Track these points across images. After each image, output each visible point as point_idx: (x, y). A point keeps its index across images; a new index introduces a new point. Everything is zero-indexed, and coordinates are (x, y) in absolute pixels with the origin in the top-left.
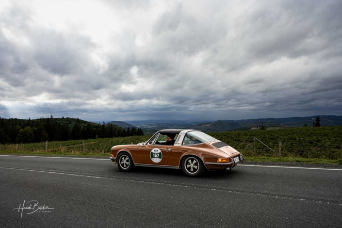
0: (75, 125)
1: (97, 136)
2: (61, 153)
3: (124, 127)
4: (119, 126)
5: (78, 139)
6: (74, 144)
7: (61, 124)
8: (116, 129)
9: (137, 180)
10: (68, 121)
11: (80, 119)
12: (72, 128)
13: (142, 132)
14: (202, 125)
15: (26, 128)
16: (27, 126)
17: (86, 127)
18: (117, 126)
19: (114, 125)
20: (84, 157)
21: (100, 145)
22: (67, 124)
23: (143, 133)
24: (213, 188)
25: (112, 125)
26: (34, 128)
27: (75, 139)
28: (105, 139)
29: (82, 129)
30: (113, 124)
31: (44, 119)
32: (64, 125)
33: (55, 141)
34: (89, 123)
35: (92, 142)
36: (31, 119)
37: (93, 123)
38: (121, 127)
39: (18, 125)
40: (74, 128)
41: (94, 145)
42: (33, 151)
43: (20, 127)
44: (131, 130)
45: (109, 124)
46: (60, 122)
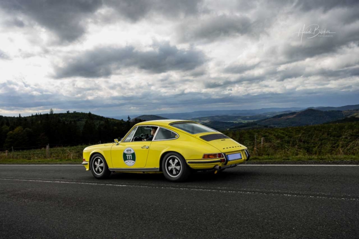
0: (86, 122)
2: (70, 160)
7: (66, 123)
9: (177, 187)
10: (76, 117)
11: (92, 113)
12: (82, 128)
14: (280, 116)
15: (18, 129)
16: (17, 126)
17: (102, 125)
22: (74, 121)
24: (287, 193)
26: (28, 129)
29: (96, 129)
30: (143, 119)
31: (41, 115)
32: (70, 123)
34: (107, 119)
36: (22, 116)
37: (113, 119)
39: (5, 126)
40: (85, 127)
43: (8, 128)
46: (64, 118)
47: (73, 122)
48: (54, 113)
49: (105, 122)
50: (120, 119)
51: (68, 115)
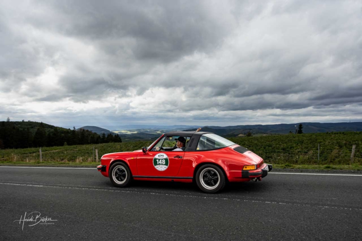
0: (38, 129)
1: (65, 143)
3: (99, 133)
4: (93, 132)
5: (40, 147)
6: (34, 152)
8: (89, 135)
10: (30, 125)
11: (44, 123)
12: (34, 134)
13: (120, 138)
17: (52, 132)
18: (91, 132)
19: (87, 131)
20: (36, 166)
21: (65, 153)
22: (28, 129)
23: (121, 140)
25: (84, 130)
28: (72, 146)
29: (47, 135)
30: (86, 129)
32: (24, 130)
34: (57, 127)
35: (56, 150)
37: (62, 128)
38: (95, 133)
40: (37, 133)
41: (58, 153)
44: (106, 136)
45: (81, 129)
46: (19, 126)
47: (26, 129)
48: (10, 121)
49: (55, 130)
50: (68, 128)
51: (23, 123)
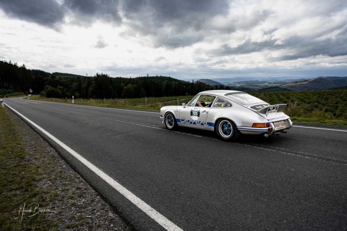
0: (168, 82)
1: (187, 93)
4: (207, 84)
5: (170, 96)
6: (168, 101)
7: (156, 82)
8: (204, 87)
10: (161, 79)
11: (171, 77)
12: (165, 86)
15: (130, 85)
16: (129, 83)
17: (177, 85)
18: (205, 84)
19: (203, 83)
25: (200, 83)
26: (135, 85)
27: (168, 96)
29: (173, 87)
30: (202, 82)
31: (142, 78)
32: (158, 83)
33: (152, 97)
34: (180, 81)
36: (132, 78)
38: (209, 85)
39: (122, 83)
42: (135, 105)
43: (124, 85)
44: (219, 88)
45: (197, 82)
47: (160, 82)
49: (179, 83)
50: (188, 81)
51: (157, 78)
